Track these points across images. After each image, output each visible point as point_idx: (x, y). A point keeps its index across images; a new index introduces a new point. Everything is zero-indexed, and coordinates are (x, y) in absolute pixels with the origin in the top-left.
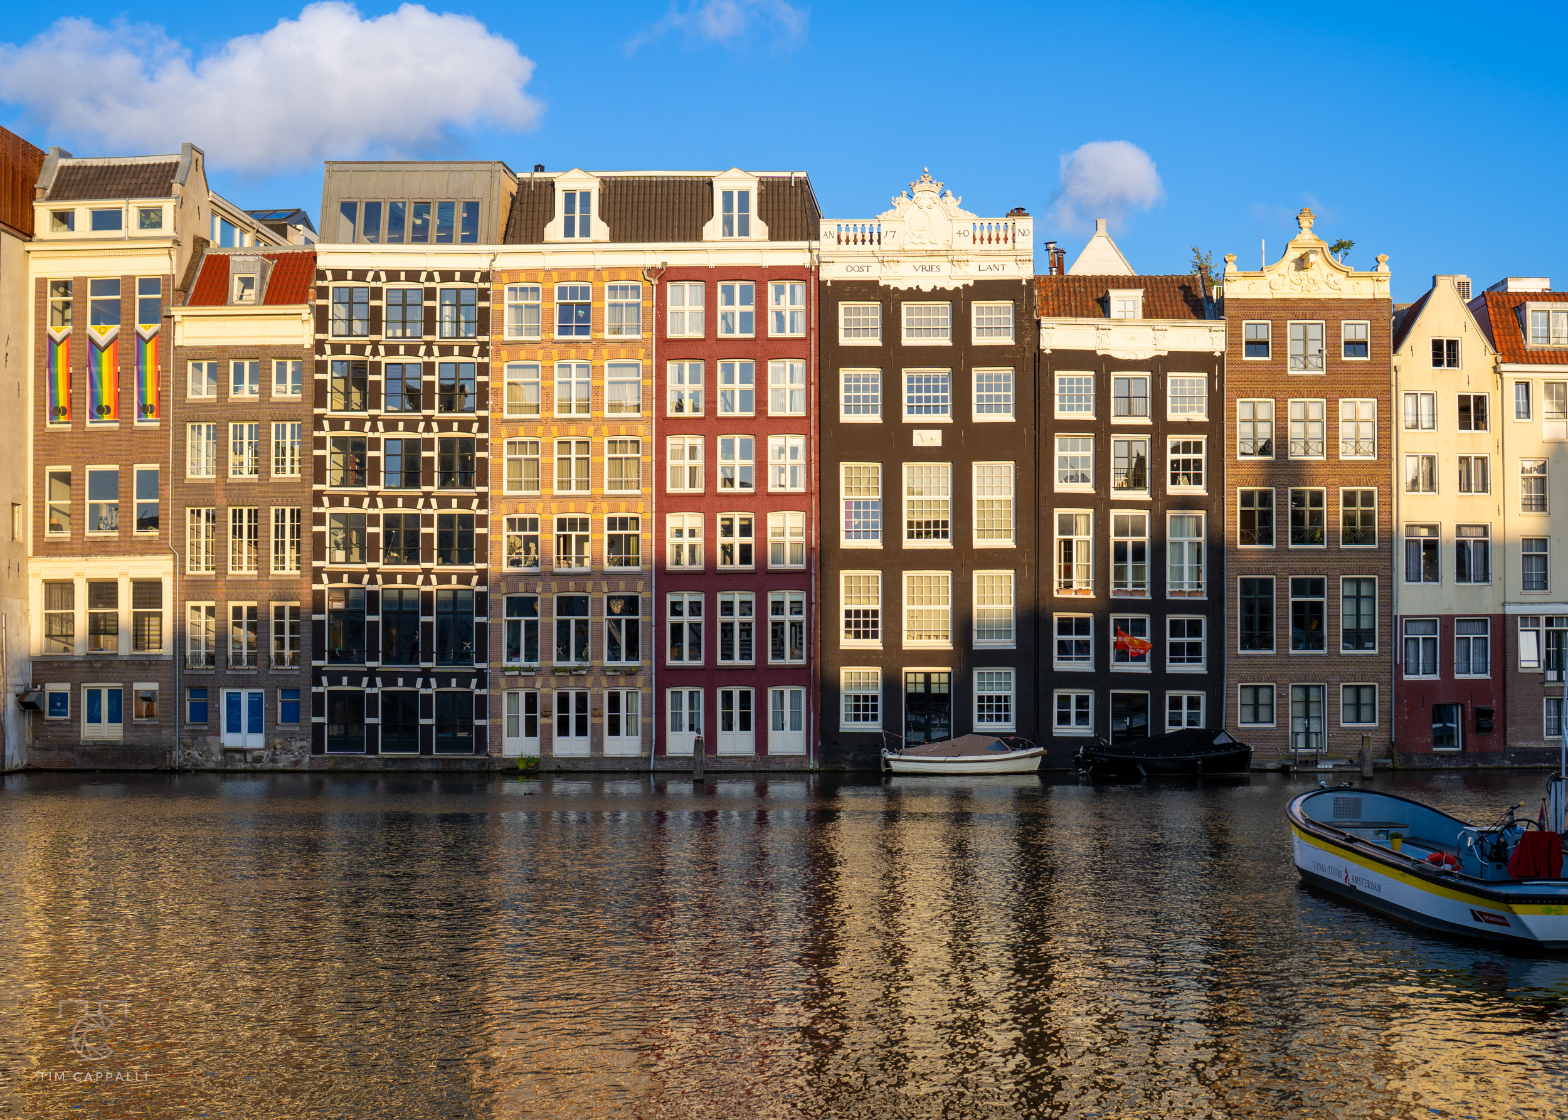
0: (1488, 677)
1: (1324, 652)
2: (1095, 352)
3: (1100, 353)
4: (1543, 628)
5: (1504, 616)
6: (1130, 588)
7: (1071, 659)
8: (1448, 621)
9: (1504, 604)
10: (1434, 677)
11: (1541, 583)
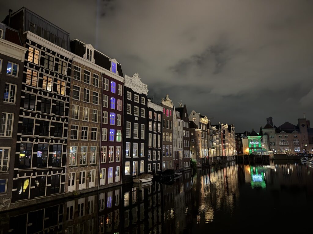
0: (177, 159)
2: (152, 108)
4: (180, 153)
8: (176, 152)
10: (175, 160)
11: (179, 147)
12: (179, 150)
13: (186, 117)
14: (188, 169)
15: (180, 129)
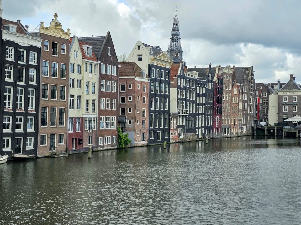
0: (80, 131)
1: (56, 126)
2: (15, 42)
3: (16, 43)
4: (88, 120)
5: (83, 117)
6: (19, 109)
7: (5, 129)
8: (75, 118)
9: (83, 114)
10: (73, 132)
11: (87, 110)
12: (84, 116)
13: (109, 54)
14: (110, 148)
15: (92, 77)
